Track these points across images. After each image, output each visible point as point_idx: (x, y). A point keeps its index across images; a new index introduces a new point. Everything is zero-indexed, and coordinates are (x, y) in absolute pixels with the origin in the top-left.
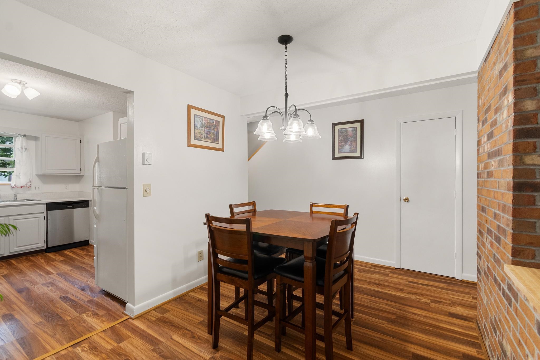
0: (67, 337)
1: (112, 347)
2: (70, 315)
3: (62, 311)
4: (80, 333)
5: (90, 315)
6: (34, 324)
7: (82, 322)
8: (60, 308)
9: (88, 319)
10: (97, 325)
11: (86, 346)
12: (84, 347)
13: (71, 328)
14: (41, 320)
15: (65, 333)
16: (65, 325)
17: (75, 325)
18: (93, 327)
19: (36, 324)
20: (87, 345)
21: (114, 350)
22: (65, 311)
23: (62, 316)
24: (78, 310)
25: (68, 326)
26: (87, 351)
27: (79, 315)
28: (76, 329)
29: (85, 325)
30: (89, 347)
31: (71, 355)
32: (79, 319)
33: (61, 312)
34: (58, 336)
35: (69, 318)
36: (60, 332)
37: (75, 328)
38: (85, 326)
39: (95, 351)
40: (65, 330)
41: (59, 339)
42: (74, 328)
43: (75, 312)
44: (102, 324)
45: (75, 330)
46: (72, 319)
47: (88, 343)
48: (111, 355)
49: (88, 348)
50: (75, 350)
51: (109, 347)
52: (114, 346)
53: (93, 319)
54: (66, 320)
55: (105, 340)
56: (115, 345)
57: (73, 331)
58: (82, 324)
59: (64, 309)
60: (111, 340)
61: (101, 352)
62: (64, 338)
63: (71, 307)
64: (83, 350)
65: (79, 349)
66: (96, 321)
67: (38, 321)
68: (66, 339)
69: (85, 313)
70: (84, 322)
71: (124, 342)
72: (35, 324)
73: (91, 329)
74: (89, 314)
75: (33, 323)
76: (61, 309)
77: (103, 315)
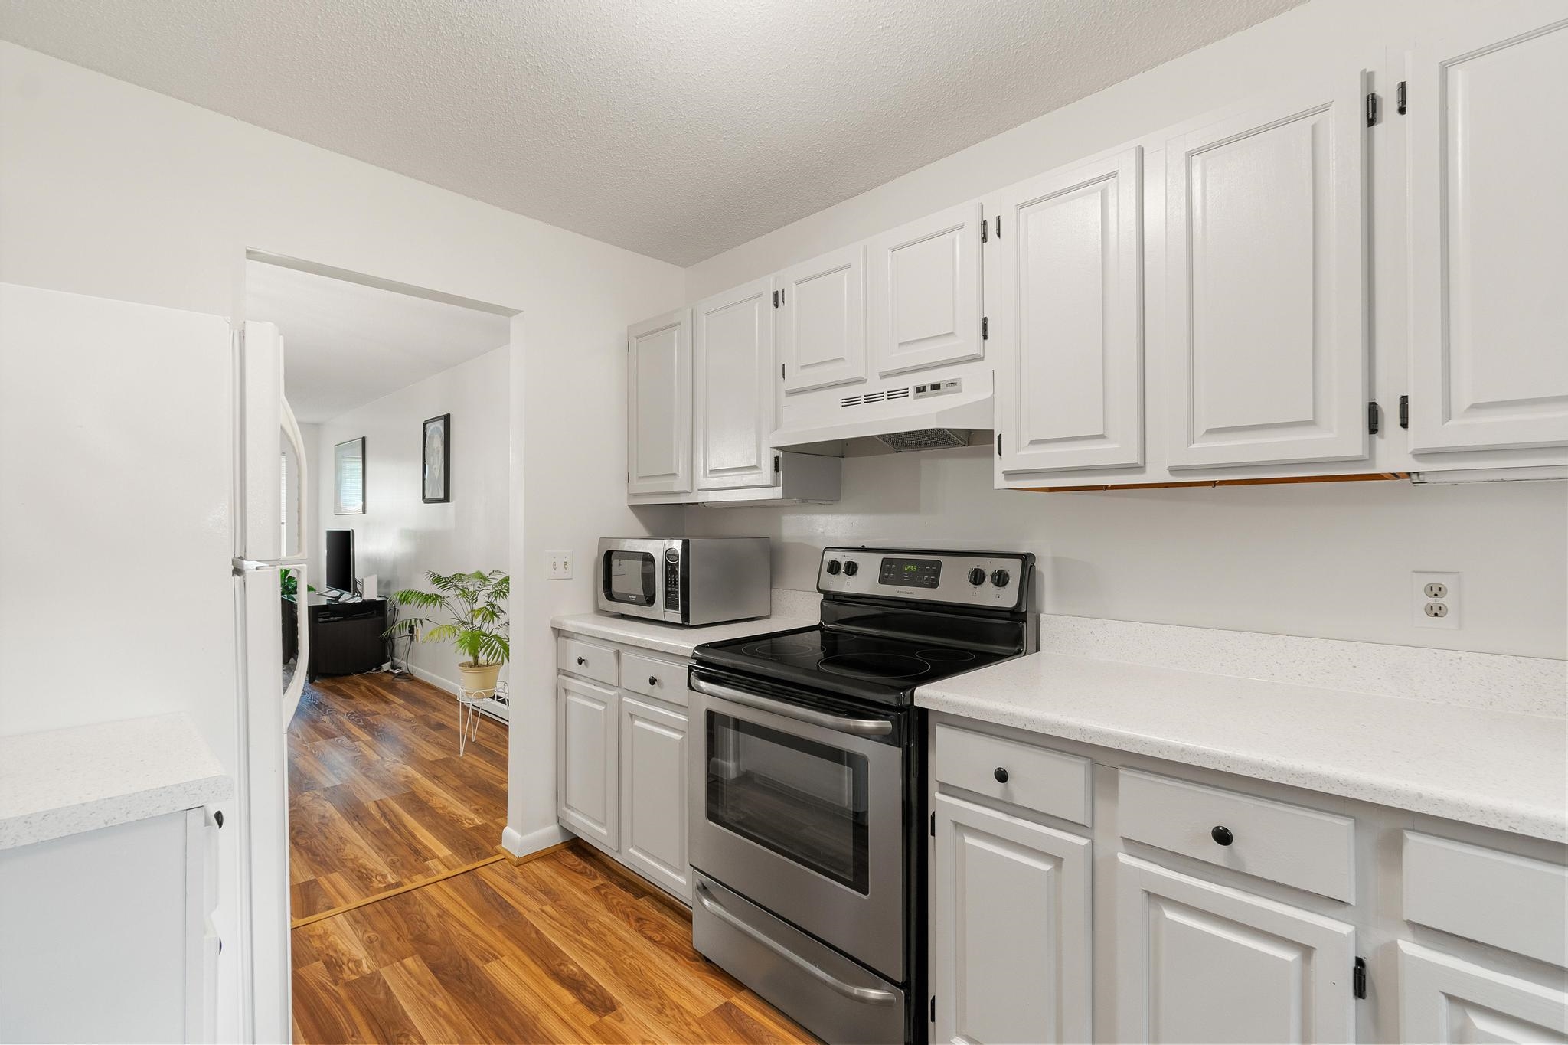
0: (414, 906)
1: (330, 875)
2: (405, 976)
3: (432, 999)
4: (386, 910)
5: (350, 965)
6: (502, 956)
7: (376, 944)
8: (439, 1014)
9: (359, 952)
10: (341, 926)
11: (376, 884)
12: (380, 882)
13: (404, 928)
14: (487, 967)
15: (417, 916)
16: (421, 943)
17: (394, 937)
18: (353, 923)
19: (497, 958)
20: (374, 885)
21: (329, 870)
22: (421, 998)
23: (430, 977)
24: (382, 996)
25: (412, 934)
26: (377, 875)
27: (381, 970)
28: (393, 923)
29: (370, 932)
30: (371, 882)
31: (406, 872)
32: (384, 955)
33: (435, 994)
34: (434, 912)
35: (409, 962)
36: (429, 921)
37: (394, 925)
38: (370, 930)
39: (362, 873)
40: (420, 926)
41: (430, 903)
42: (397, 927)
43: (392, 988)
44: (328, 929)
45: (396, 923)
46: (401, 958)
47: (371, 888)
48: (337, 863)
49: (374, 879)
50: (398, 879)
51: (336, 876)
52: (325, 877)
53: (345, 948)
54: (417, 956)
55: (336, 890)
56: (322, 879)
57: (400, 920)
58: (379, 936)
59: (425, 1010)
60: (326, 888)
61: (353, 870)
62: (419, 905)
63: (404, 1013)
64: (384, 876)
65: (390, 879)
66: (339, 941)
67: (494, 963)
68: (415, 904)
69: (363, 977)
70: (372, 942)
71: (303, 881)
72: (500, 957)
73: (360, 917)
74: (353, 972)
75: (503, 959)
76: (435, 1007)
77: (315, 958)
